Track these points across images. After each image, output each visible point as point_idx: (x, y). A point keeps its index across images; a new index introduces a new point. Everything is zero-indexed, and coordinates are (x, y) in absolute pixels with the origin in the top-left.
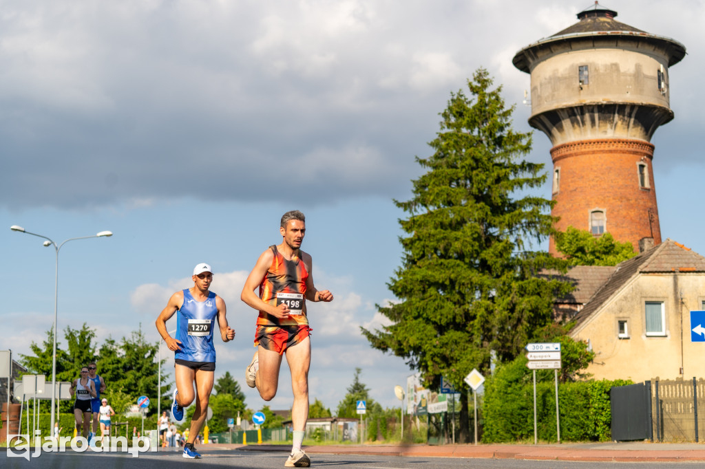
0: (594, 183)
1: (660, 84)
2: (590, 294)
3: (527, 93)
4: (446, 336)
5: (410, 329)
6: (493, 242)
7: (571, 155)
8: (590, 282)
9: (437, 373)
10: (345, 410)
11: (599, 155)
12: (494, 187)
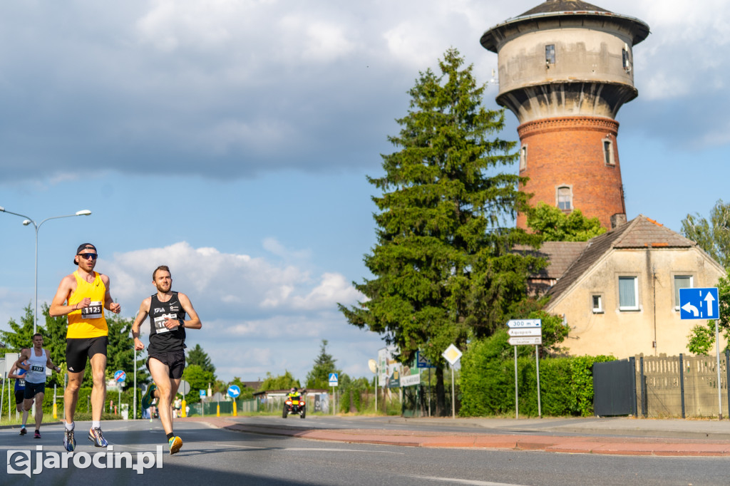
0: (560, 160)
1: (624, 63)
2: (563, 269)
3: (494, 72)
4: (423, 312)
5: (387, 306)
6: (468, 219)
7: (538, 133)
8: (563, 257)
9: (414, 348)
10: (314, 381)
11: (566, 132)
12: (469, 165)
